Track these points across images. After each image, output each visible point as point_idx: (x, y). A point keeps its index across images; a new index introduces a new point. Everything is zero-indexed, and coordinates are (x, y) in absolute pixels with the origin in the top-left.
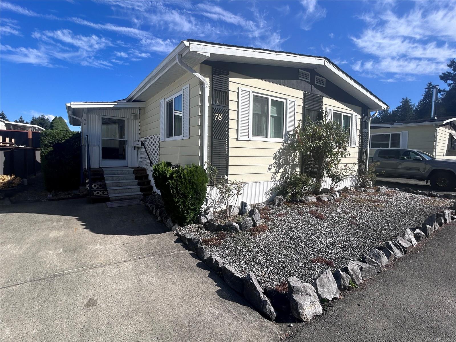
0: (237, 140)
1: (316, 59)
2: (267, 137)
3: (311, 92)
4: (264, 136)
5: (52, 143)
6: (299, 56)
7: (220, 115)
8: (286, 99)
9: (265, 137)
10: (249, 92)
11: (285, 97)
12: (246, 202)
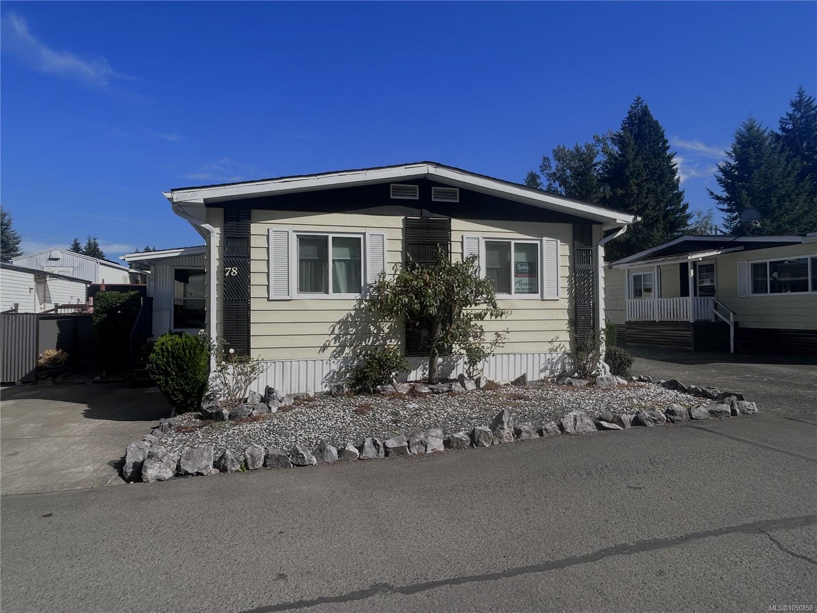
0: (268, 300)
1: (406, 168)
2: (327, 292)
3: (421, 215)
4: (321, 291)
5: (105, 308)
6: (365, 172)
7: (235, 269)
8: (364, 234)
9: (325, 293)
10: (288, 232)
11: (363, 230)
12: (273, 387)
